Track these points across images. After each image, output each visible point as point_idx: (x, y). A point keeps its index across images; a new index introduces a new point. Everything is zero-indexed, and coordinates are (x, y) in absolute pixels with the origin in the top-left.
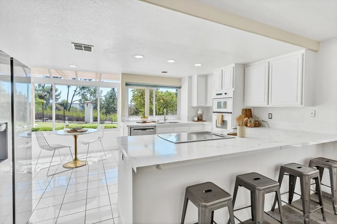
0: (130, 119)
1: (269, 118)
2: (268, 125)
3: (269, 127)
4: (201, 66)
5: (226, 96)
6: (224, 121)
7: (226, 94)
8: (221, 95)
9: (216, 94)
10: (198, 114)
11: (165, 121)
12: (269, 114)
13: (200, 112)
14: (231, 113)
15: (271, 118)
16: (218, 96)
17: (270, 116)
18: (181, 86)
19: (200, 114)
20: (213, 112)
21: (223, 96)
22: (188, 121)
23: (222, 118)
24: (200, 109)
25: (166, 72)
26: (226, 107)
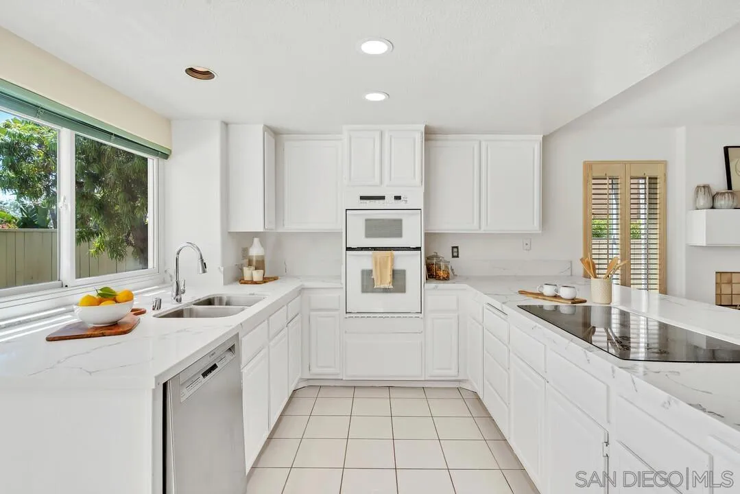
1: (453, 257)
2: (452, 270)
3: (454, 275)
4: (384, 100)
5: (399, 204)
6: (397, 270)
7: (397, 198)
8: (381, 201)
9: (361, 197)
10: (253, 256)
11: (179, 301)
12: (453, 247)
13: (256, 251)
14: (418, 249)
15: (458, 257)
16: (368, 201)
17: (455, 252)
18: (170, 151)
19: (257, 256)
20: (348, 249)
21: (390, 202)
22: (225, 284)
23: (393, 264)
24: (256, 240)
25: (207, 75)
26: (399, 235)
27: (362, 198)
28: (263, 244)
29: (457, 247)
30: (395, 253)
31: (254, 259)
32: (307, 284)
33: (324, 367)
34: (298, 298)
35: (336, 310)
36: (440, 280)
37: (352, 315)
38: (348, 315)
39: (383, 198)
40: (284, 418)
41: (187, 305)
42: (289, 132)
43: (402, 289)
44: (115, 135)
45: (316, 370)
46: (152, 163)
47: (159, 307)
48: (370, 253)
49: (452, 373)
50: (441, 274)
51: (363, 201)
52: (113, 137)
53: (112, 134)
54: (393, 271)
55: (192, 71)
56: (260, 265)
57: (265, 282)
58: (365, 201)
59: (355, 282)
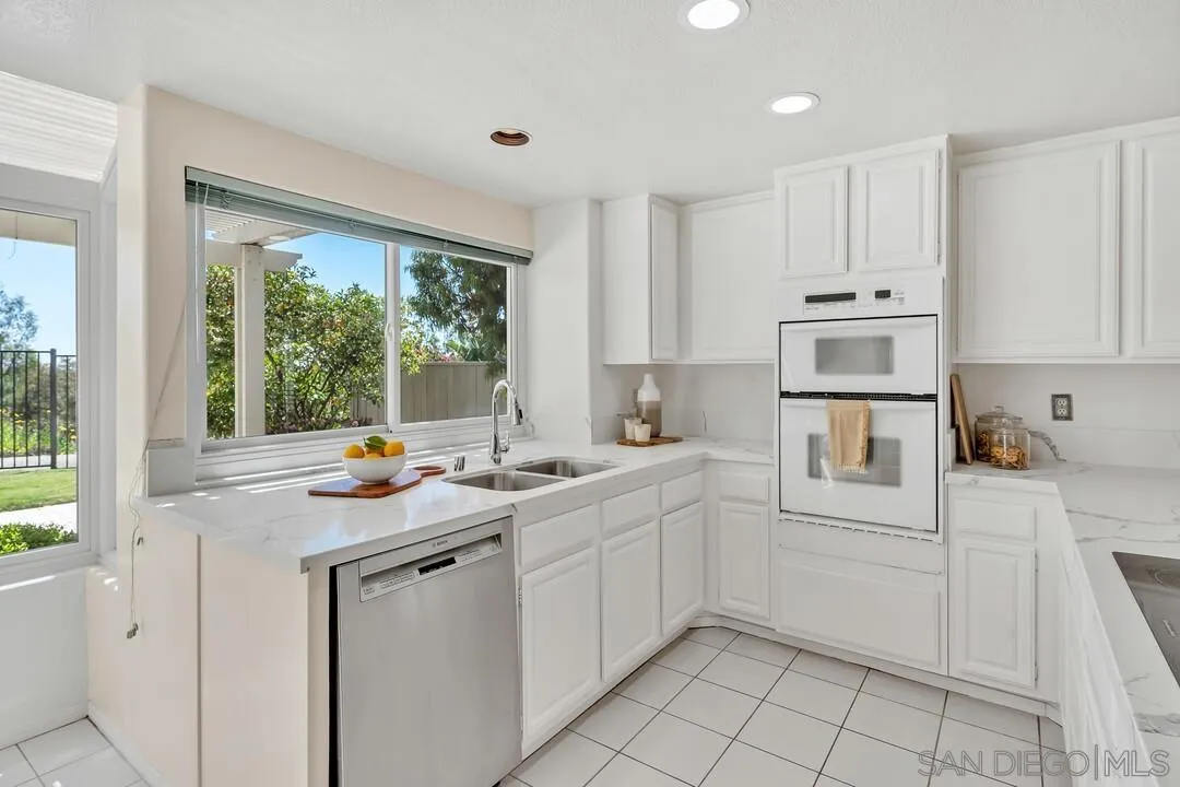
0: (219, 470)
1: (1056, 417)
2: (1053, 448)
3: (1059, 460)
5: (885, 307)
7: (883, 295)
8: (848, 304)
9: (807, 297)
10: (641, 402)
11: (498, 461)
12: (1055, 397)
13: (648, 394)
14: (932, 398)
15: (1069, 418)
16: (821, 306)
17: (1062, 407)
18: (532, 253)
19: (648, 403)
20: (784, 395)
21: (866, 304)
22: (593, 443)
23: (869, 425)
24: (648, 378)
25: (520, 138)
26: (886, 367)
27: (810, 299)
28: (659, 384)
29: (1068, 397)
30: (874, 404)
31: (644, 408)
32: (715, 453)
33: (741, 599)
34: (698, 473)
35: (762, 503)
36: (1000, 466)
37: (788, 516)
38: (784, 516)
39: (851, 297)
40: (654, 669)
41: (507, 468)
42: (698, 199)
43: (892, 478)
44: (449, 241)
45: (729, 604)
46: (511, 270)
47: (462, 468)
48: (822, 402)
49: (1021, 677)
50: (1003, 453)
51: (810, 305)
52: (446, 244)
53: (444, 240)
54: (870, 441)
55: (500, 137)
56: (653, 417)
57: (653, 444)
58: (816, 305)
59: (797, 456)
